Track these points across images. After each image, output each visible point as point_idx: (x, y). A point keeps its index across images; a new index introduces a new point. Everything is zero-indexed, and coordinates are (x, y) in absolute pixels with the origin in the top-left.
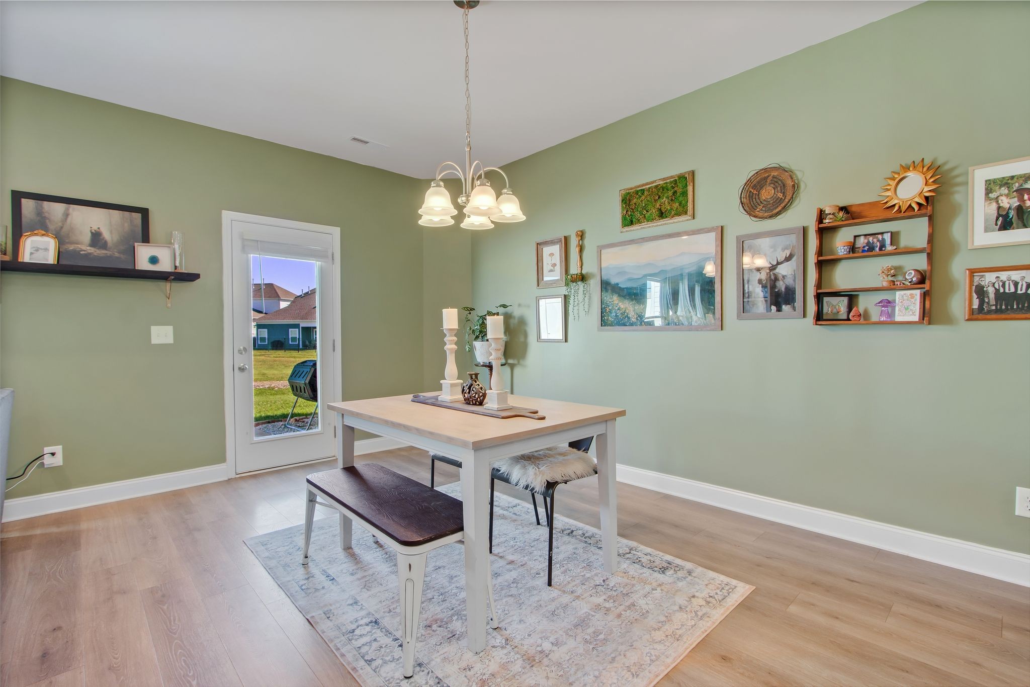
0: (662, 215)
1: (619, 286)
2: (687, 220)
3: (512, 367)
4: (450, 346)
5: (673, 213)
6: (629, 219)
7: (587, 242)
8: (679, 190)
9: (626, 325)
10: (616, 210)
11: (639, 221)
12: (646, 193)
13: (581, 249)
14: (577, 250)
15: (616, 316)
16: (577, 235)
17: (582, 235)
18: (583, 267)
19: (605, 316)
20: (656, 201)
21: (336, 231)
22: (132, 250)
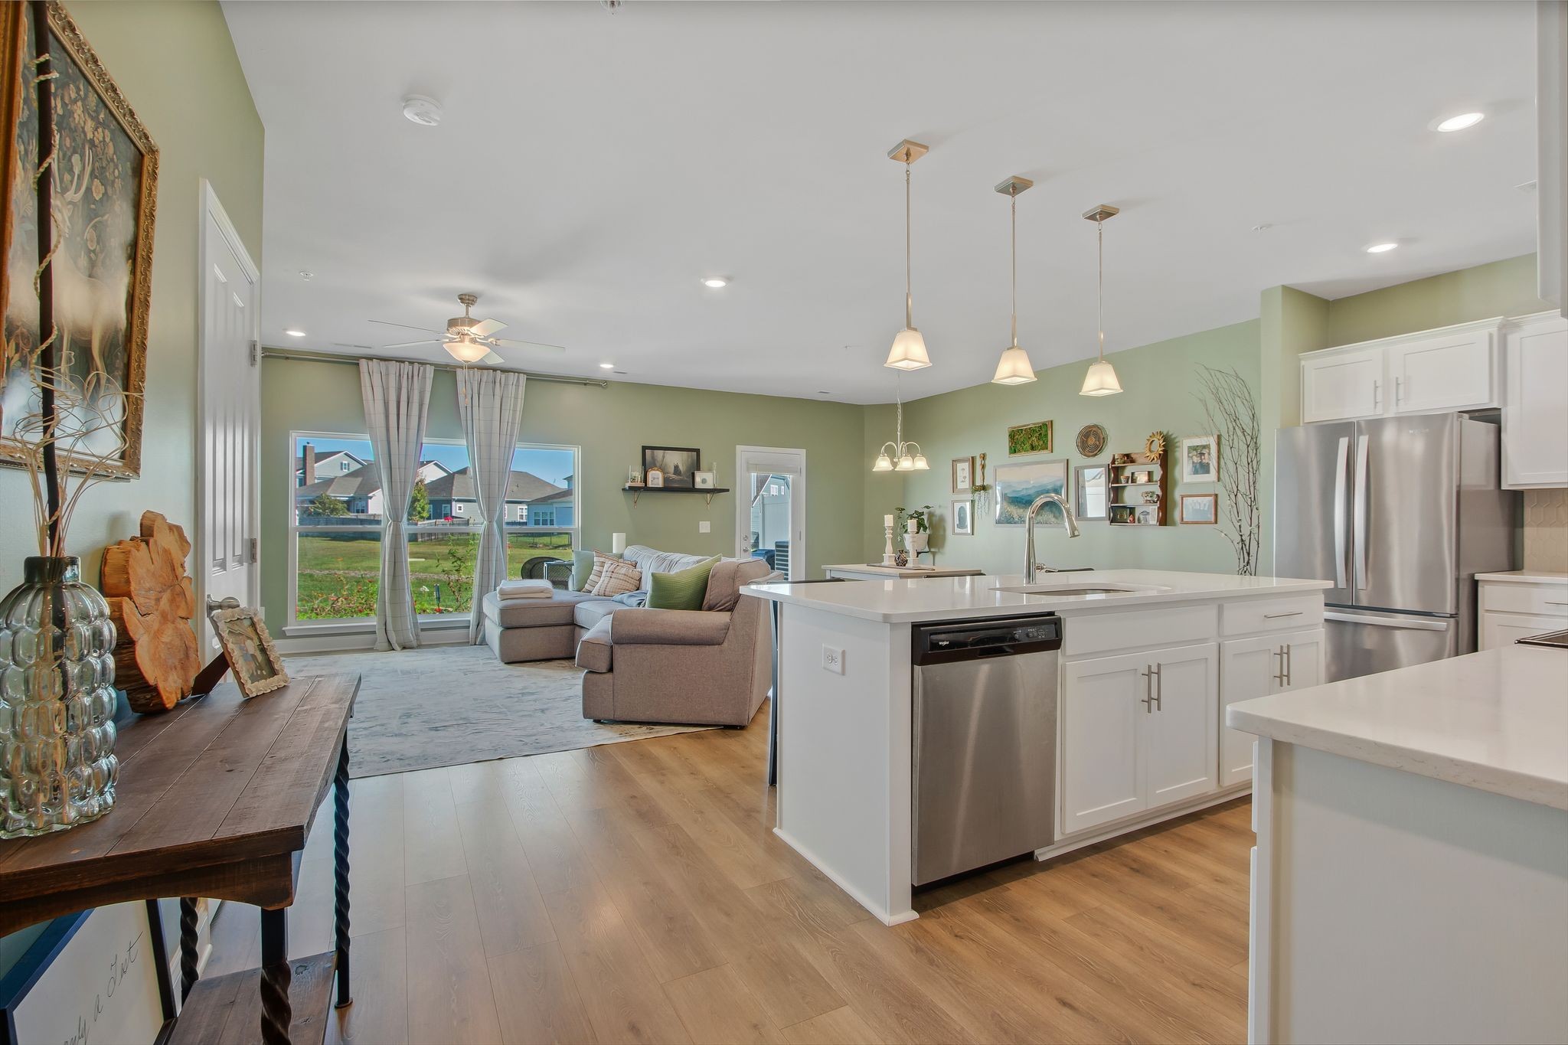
0: (1033, 448)
2: (1048, 453)
3: (934, 554)
4: (889, 535)
5: (1039, 447)
6: (1013, 449)
7: (987, 462)
8: (1043, 432)
9: (1012, 524)
10: (1005, 442)
11: (1019, 451)
12: (1023, 432)
13: (983, 467)
14: (981, 467)
15: (1005, 517)
16: (980, 457)
17: (984, 457)
18: (986, 480)
20: (1029, 438)
21: (803, 452)
22: (693, 475)
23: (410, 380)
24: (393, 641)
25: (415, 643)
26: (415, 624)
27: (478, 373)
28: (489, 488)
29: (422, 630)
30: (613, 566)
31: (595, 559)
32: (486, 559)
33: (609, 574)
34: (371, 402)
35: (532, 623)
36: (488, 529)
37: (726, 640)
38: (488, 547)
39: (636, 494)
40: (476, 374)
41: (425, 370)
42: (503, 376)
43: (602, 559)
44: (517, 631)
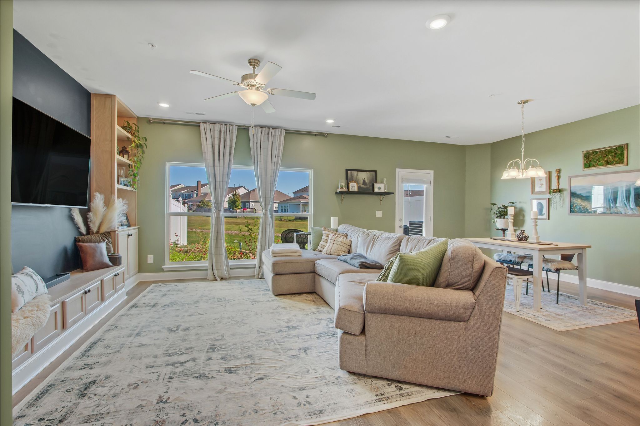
0: (608, 163)
1: (582, 195)
2: (624, 166)
5: (615, 163)
6: (587, 165)
7: (561, 174)
8: (619, 152)
9: (586, 213)
10: (580, 161)
11: (594, 166)
12: (599, 153)
13: (559, 178)
14: (556, 178)
15: (579, 208)
16: (556, 171)
17: (559, 171)
18: (559, 186)
19: (572, 208)
20: (604, 157)
21: (432, 172)
22: (373, 185)
23: (225, 134)
24: (216, 275)
25: (227, 276)
26: (228, 265)
27: (260, 129)
28: (266, 192)
29: (231, 269)
30: (334, 237)
31: (323, 232)
32: (264, 231)
33: (332, 241)
34: (206, 146)
35: (291, 272)
36: (265, 214)
37: (472, 319)
38: (265, 225)
39: (343, 196)
40: (259, 130)
41: (233, 128)
42: (273, 131)
43: (327, 233)
44: (282, 276)
